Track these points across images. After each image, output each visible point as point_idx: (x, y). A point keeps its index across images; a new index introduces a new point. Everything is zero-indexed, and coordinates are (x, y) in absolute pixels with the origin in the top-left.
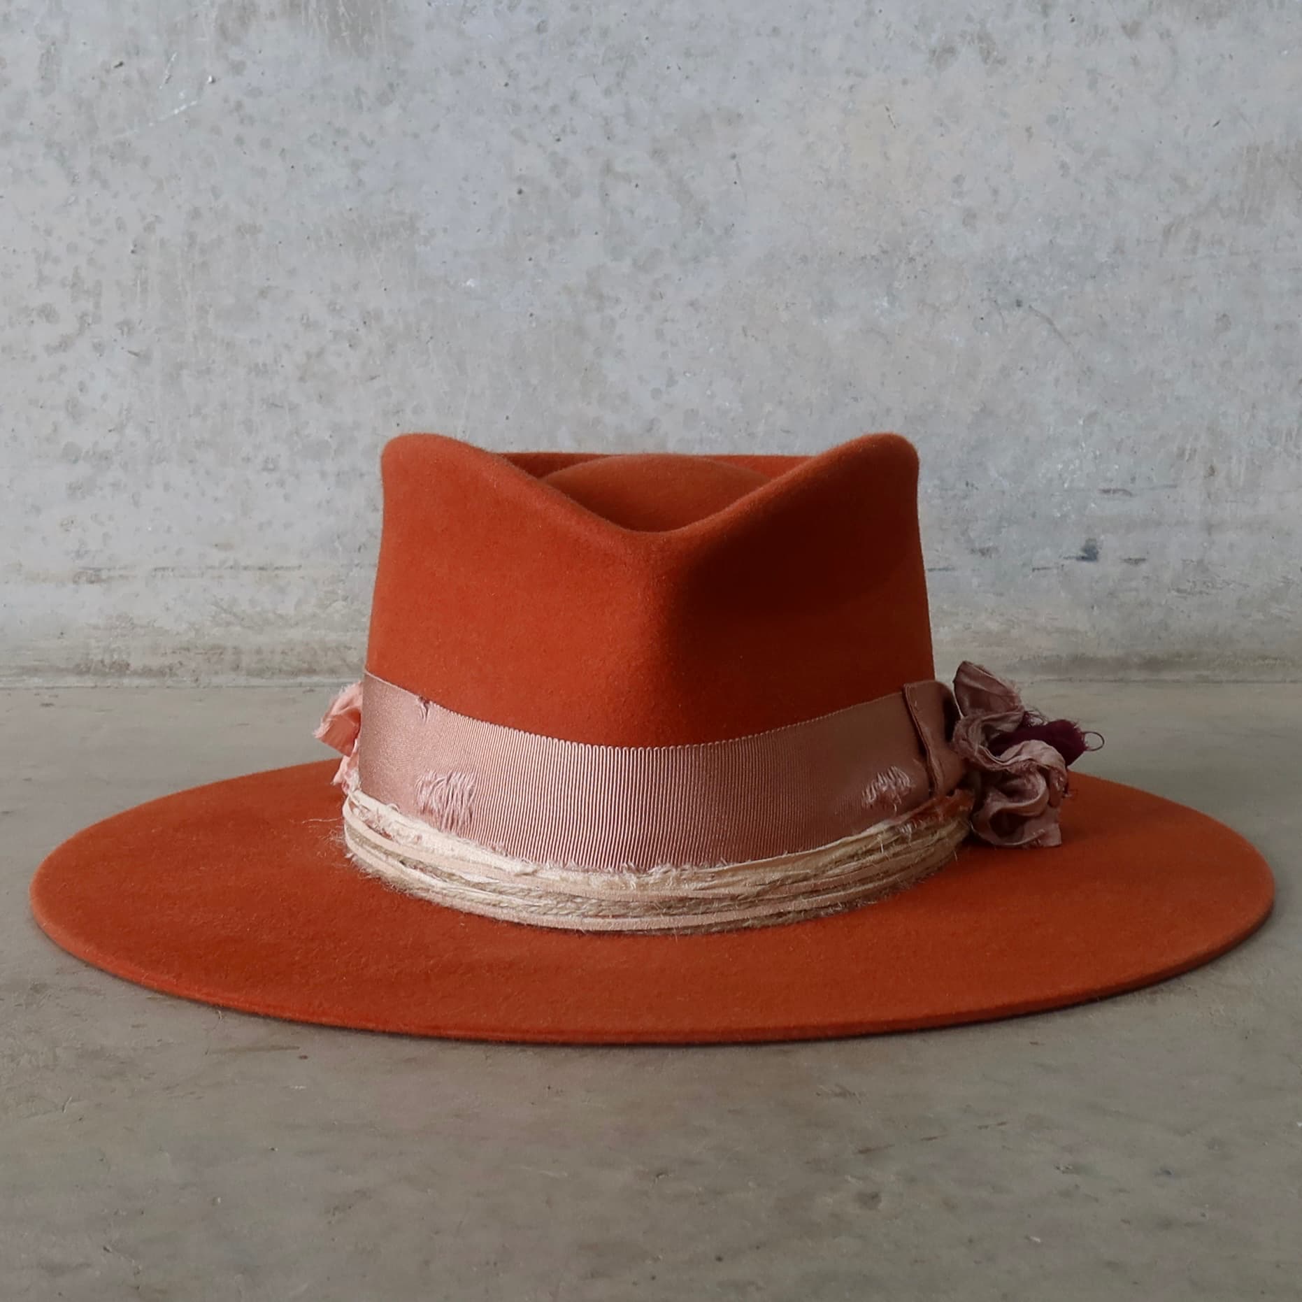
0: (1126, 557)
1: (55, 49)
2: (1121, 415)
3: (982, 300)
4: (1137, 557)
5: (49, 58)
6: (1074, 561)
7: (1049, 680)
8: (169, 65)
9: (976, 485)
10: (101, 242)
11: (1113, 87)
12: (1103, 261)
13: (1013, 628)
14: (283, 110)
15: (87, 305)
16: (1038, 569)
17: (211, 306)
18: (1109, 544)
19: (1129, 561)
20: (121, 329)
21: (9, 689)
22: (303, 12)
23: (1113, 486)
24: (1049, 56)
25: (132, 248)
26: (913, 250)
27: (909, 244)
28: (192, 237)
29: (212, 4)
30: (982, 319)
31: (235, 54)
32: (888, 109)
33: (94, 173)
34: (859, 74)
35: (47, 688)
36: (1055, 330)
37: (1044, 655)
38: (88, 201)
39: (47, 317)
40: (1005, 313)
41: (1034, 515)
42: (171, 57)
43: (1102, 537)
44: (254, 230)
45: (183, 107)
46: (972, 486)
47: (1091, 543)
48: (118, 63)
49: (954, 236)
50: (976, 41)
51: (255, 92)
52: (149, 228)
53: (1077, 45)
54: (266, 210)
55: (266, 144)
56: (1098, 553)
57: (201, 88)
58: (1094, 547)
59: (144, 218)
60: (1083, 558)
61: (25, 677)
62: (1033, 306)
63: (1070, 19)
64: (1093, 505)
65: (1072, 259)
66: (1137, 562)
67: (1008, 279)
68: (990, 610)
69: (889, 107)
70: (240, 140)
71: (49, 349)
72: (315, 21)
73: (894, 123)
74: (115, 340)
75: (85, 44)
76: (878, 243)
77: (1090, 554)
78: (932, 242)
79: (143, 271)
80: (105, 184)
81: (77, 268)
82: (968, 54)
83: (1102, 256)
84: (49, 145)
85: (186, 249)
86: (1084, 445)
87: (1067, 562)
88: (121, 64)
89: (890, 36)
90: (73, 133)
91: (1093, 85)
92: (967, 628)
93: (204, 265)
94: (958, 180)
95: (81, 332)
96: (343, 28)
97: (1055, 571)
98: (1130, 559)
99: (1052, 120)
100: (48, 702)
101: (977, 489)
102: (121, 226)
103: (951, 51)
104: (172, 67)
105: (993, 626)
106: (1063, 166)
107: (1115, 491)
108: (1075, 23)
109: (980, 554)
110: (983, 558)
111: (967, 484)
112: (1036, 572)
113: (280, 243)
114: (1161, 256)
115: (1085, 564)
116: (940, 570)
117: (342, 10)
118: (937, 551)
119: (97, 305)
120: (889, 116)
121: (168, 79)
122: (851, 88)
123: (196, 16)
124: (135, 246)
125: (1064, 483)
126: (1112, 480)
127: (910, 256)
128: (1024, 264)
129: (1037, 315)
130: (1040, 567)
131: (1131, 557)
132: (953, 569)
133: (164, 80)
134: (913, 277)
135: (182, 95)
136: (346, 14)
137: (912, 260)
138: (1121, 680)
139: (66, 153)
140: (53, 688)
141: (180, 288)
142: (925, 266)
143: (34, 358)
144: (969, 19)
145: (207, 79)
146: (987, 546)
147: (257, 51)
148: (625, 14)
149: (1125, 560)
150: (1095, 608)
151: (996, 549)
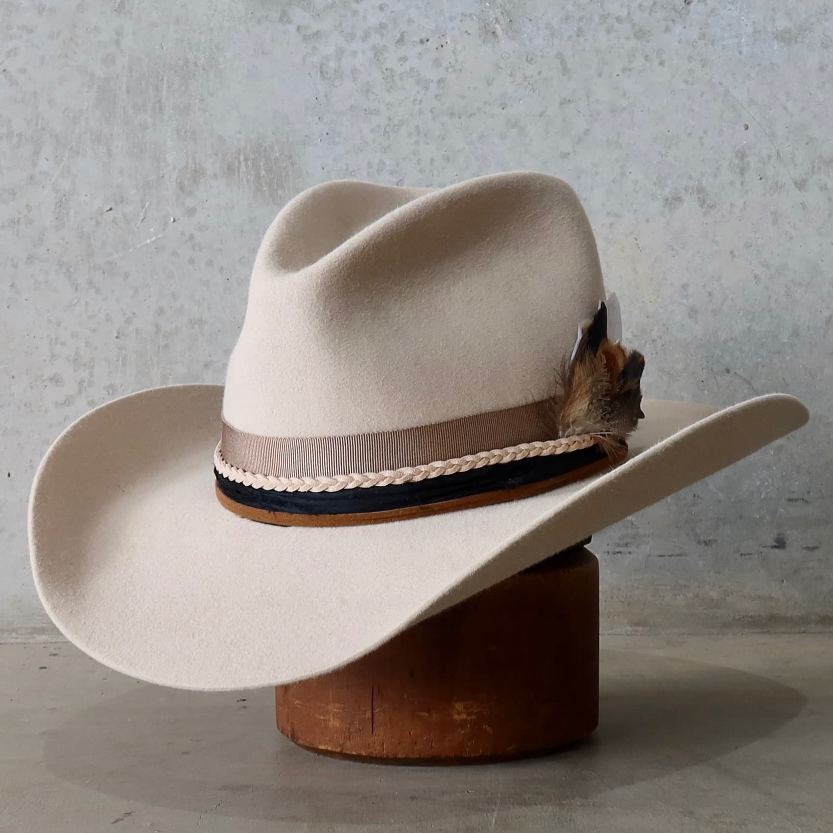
0: (804, 546)
1: (66, 200)
2: (799, 447)
3: (703, 369)
4: (813, 545)
5: (62, 204)
6: (770, 549)
7: (754, 632)
8: (144, 210)
9: (701, 496)
10: (94, 331)
11: (789, 223)
12: (785, 341)
13: (728, 596)
14: (222, 240)
15: (85, 374)
16: (745, 555)
17: (170, 375)
18: (793, 536)
19: (807, 548)
20: (108, 390)
21: (25, 644)
22: (236, 173)
23: (795, 496)
24: (745, 203)
25: (116, 335)
26: (654, 334)
27: (652, 330)
28: (158, 327)
29: (174, 169)
30: (703, 381)
31: (190, 202)
32: (636, 239)
33: (90, 283)
34: (616, 215)
35: (51, 643)
36: (753, 389)
37: (750, 614)
38: (87, 303)
39: (57, 381)
40: (718, 377)
41: (741, 517)
42: (145, 205)
43: (788, 532)
44: (201, 322)
45: (153, 239)
46: (698, 497)
47: (780, 536)
48: (108, 208)
49: (683, 325)
50: (695, 193)
51: (202, 228)
52: (128, 321)
53: (764, 195)
54: (209, 309)
55: (210, 263)
56: (785, 543)
57: (166, 225)
58: (783, 539)
59: (124, 315)
60: (776, 547)
61: (35, 635)
62: (738, 372)
63: (759, 178)
64: (782, 510)
65: (764, 340)
66: (813, 549)
67: (720, 354)
68: (712, 584)
69: (637, 238)
70: (192, 261)
71: (57, 404)
72: (245, 179)
73: (641, 248)
74: (104, 399)
75: (86, 195)
76: (630, 330)
77: (780, 544)
78: (667, 329)
79: (124, 351)
80: (98, 291)
81: (77, 348)
82: (690, 202)
83: (784, 338)
84: (60, 265)
85: (154, 336)
86: (774, 468)
87: (765, 549)
88: (111, 209)
89: (637, 190)
90: (77, 256)
91: (775, 222)
92: (696, 596)
93: (166, 346)
94: (685, 287)
95: (80, 392)
96: (264, 185)
97: (756, 556)
98: (808, 547)
99: (748, 246)
100: (55, 653)
101: (701, 499)
102: (108, 319)
103: (679, 199)
104: (146, 211)
105: (714, 594)
106: (756, 277)
107: (797, 500)
108: (762, 180)
109: (703, 544)
110: (706, 547)
111: (694, 496)
112: (743, 557)
113: (219, 331)
114: (824, 337)
115: (777, 551)
116: (677, 555)
117: (263, 173)
118: (675, 542)
119: (91, 374)
120: (637, 244)
121: (143, 220)
122: (611, 225)
123: (163, 177)
124: (118, 333)
125: (761, 495)
126: (794, 492)
127: (653, 339)
128: (731, 343)
129: (740, 379)
130: (746, 553)
131: (809, 546)
132: (686, 555)
133: (140, 221)
134: (654, 353)
135: (152, 230)
136: (266, 175)
137: (654, 341)
138: (804, 632)
139: (72, 270)
140: (55, 643)
141: (150, 362)
142: (663, 345)
143: (46, 411)
144: (690, 177)
145: (170, 220)
146: (709, 538)
147: (205, 200)
148: (457, 175)
149: (805, 548)
150: (785, 581)
151: (715, 541)
